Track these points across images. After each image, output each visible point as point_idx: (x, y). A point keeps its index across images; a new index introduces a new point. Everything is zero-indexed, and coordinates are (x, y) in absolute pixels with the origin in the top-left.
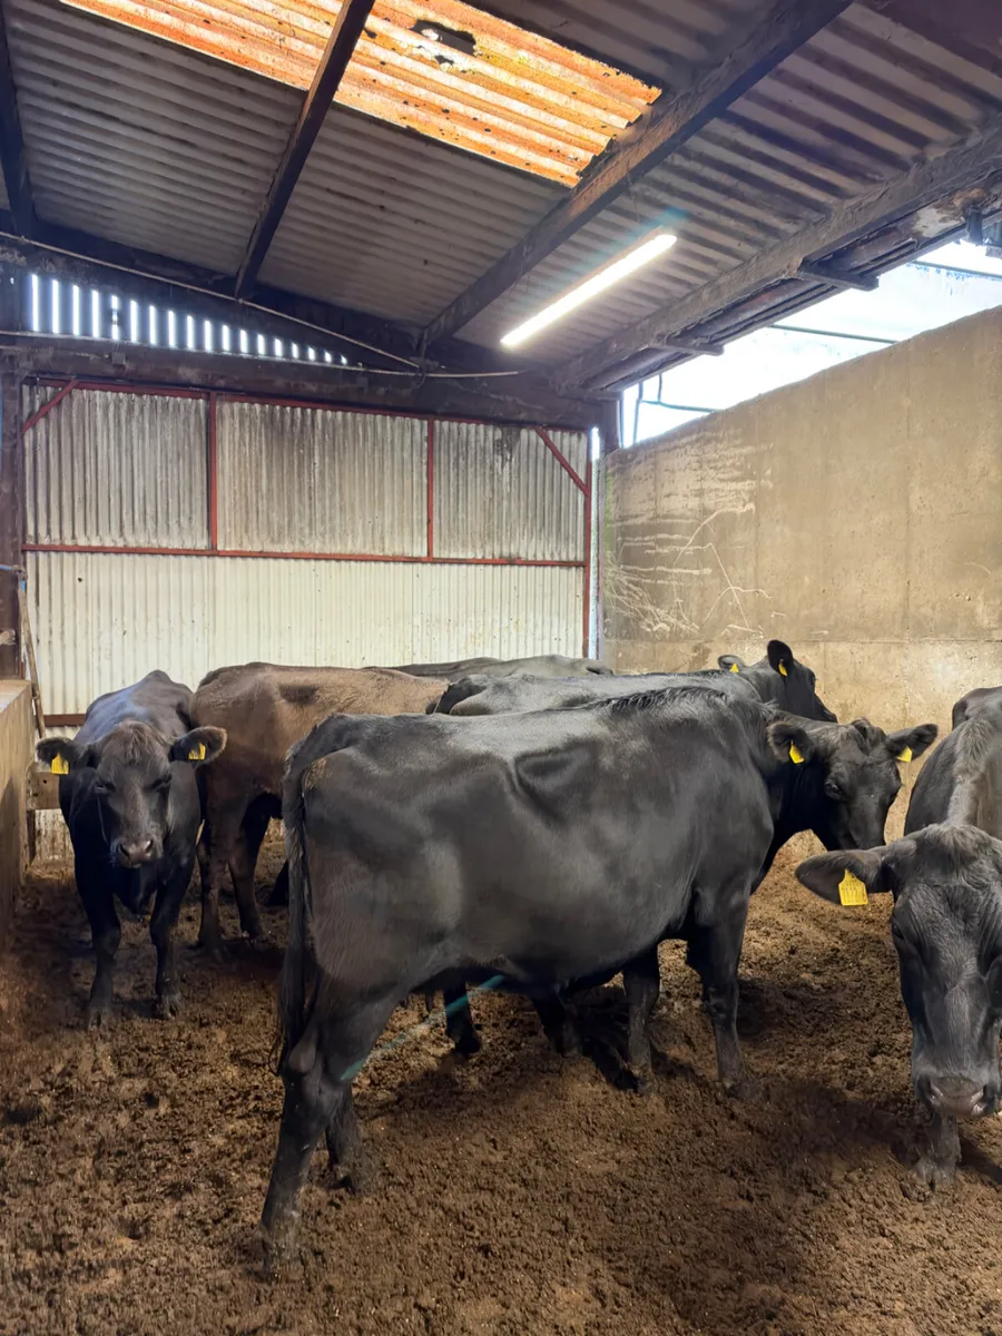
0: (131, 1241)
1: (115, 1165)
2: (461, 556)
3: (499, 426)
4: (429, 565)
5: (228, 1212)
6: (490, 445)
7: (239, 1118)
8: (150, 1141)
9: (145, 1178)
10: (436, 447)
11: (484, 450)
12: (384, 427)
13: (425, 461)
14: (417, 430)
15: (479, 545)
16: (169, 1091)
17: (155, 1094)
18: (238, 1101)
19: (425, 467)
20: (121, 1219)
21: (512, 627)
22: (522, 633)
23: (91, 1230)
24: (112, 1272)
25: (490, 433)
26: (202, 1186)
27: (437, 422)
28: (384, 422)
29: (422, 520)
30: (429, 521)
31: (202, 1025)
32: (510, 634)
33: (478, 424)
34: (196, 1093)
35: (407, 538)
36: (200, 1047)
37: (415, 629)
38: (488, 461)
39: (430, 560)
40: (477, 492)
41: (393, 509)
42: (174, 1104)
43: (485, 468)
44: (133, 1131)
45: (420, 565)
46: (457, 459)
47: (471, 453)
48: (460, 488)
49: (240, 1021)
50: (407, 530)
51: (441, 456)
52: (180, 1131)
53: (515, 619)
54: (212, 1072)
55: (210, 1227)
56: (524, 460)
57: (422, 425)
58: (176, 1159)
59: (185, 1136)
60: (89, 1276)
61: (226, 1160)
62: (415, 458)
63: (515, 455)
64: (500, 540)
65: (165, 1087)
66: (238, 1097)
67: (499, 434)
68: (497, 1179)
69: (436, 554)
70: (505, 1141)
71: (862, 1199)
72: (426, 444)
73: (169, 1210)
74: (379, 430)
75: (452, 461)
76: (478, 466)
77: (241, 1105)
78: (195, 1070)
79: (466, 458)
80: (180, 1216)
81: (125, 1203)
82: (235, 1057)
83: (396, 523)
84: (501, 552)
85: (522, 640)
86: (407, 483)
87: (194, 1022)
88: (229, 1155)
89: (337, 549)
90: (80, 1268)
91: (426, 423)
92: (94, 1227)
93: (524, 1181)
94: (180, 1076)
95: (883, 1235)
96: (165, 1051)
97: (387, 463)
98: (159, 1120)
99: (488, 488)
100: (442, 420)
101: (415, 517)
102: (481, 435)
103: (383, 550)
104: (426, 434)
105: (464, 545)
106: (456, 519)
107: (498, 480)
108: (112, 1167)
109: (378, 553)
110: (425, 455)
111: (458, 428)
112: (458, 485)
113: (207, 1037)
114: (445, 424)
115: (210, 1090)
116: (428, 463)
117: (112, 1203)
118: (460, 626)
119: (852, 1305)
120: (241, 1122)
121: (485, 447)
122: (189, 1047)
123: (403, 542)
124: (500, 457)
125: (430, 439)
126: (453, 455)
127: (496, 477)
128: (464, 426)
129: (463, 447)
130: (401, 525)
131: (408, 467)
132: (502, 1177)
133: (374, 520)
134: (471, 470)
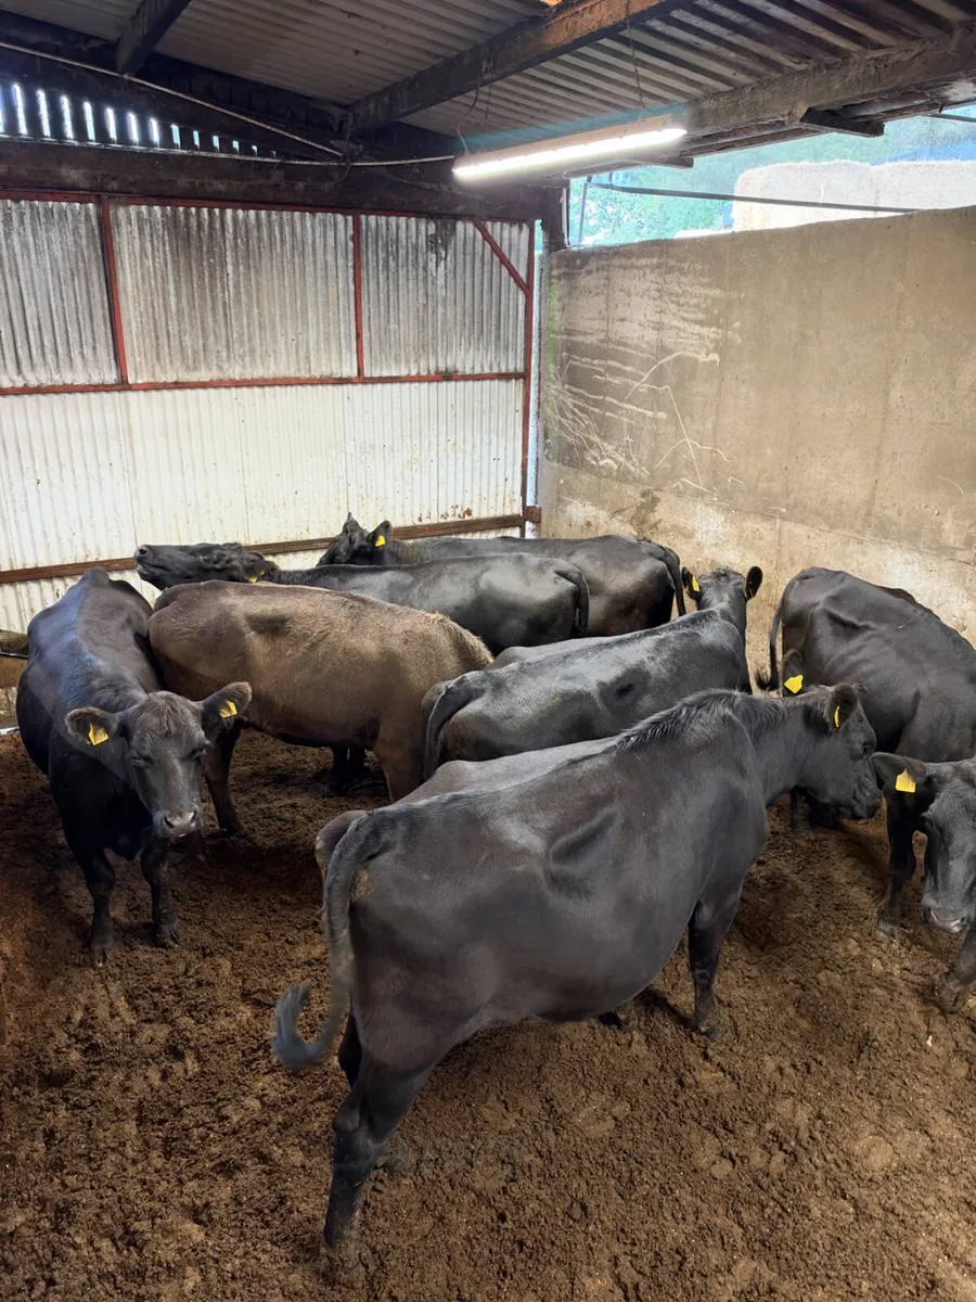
0: (196, 1226)
1: (160, 1134)
2: (395, 374)
3: (432, 219)
4: (360, 386)
5: (282, 1200)
6: (422, 240)
7: (265, 1074)
8: (187, 1107)
9: (193, 1152)
10: (363, 247)
11: (416, 248)
12: (303, 226)
13: (351, 264)
14: (341, 227)
15: (412, 359)
16: (192, 1044)
17: (180, 1047)
18: (260, 1053)
19: (351, 271)
20: (182, 1205)
21: (449, 448)
22: (460, 455)
23: (158, 1221)
24: (189, 1270)
25: (423, 227)
26: (249, 1163)
27: (363, 217)
28: (303, 219)
29: (350, 334)
30: (359, 336)
31: (205, 955)
32: (447, 457)
33: (409, 217)
34: (218, 1043)
35: (335, 356)
36: (209, 984)
37: (349, 457)
38: (420, 260)
39: (361, 379)
40: (409, 296)
41: (318, 323)
42: (199, 1058)
43: (417, 270)
44: (169, 1094)
45: (350, 386)
46: (386, 262)
47: (402, 252)
48: (391, 293)
49: (241, 948)
50: (334, 346)
51: (369, 257)
52: (214, 1094)
53: (452, 441)
54: (227, 1015)
55: (269, 1218)
56: (460, 257)
57: (346, 221)
58: (216, 1126)
59: (219, 1100)
60: (169, 1275)
61: (264, 1130)
62: (341, 262)
63: (451, 251)
64: (435, 352)
65: (188, 1040)
66: (259, 1049)
67: (432, 228)
68: (516, 1153)
69: (367, 373)
70: (516, 1101)
71: (825, 1160)
72: (351, 244)
73: (224, 1191)
74: (298, 229)
75: (381, 262)
76: (410, 269)
77: (263, 1058)
78: (210, 1013)
79: (396, 258)
80: (237, 1200)
81: (181, 1182)
82: (246, 996)
83: (322, 338)
84: (437, 367)
85: (460, 462)
86: (332, 290)
87: (197, 950)
88: (266, 1125)
89: (259, 373)
90: (160, 1269)
91: (350, 218)
92: (161, 1217)
93: (539, 1152)
94: (198, 1022)
95: (845, 1198)
96: (178, 990)
97: (309, 269)
98: (190, 1080)
99: (421, 292)
100: (367, 214)
101: (342, 331)
102: (412, 230)
103: (309, 370)
104: (351, 232)
105: (397, 360)
106: (387, 331)
107: (433, 283)
108: (158, 1137)
109: (304, 374)
110: (351, 257)
111: (387, 223)
112: (388, 291)
113: (213, 969)
114: (372, 219)
115: (230, 1040)
116: (354, 267)
117: (169, 1182)
118: (396, 453)
119: (828, 1286)
120: (268, 1078)
121: (417, 243)
122: (199, 984)
123: (330, 360)
124: (434, 255)
125: (356, 237)
126: (382, 255)
127: (430, 278)
128: (393, 220)
129: (392, 246)
130: (327, 340)
131: (332, 273)
132: (519, 1149)
133: (297, 336)
134: (402, 272)
